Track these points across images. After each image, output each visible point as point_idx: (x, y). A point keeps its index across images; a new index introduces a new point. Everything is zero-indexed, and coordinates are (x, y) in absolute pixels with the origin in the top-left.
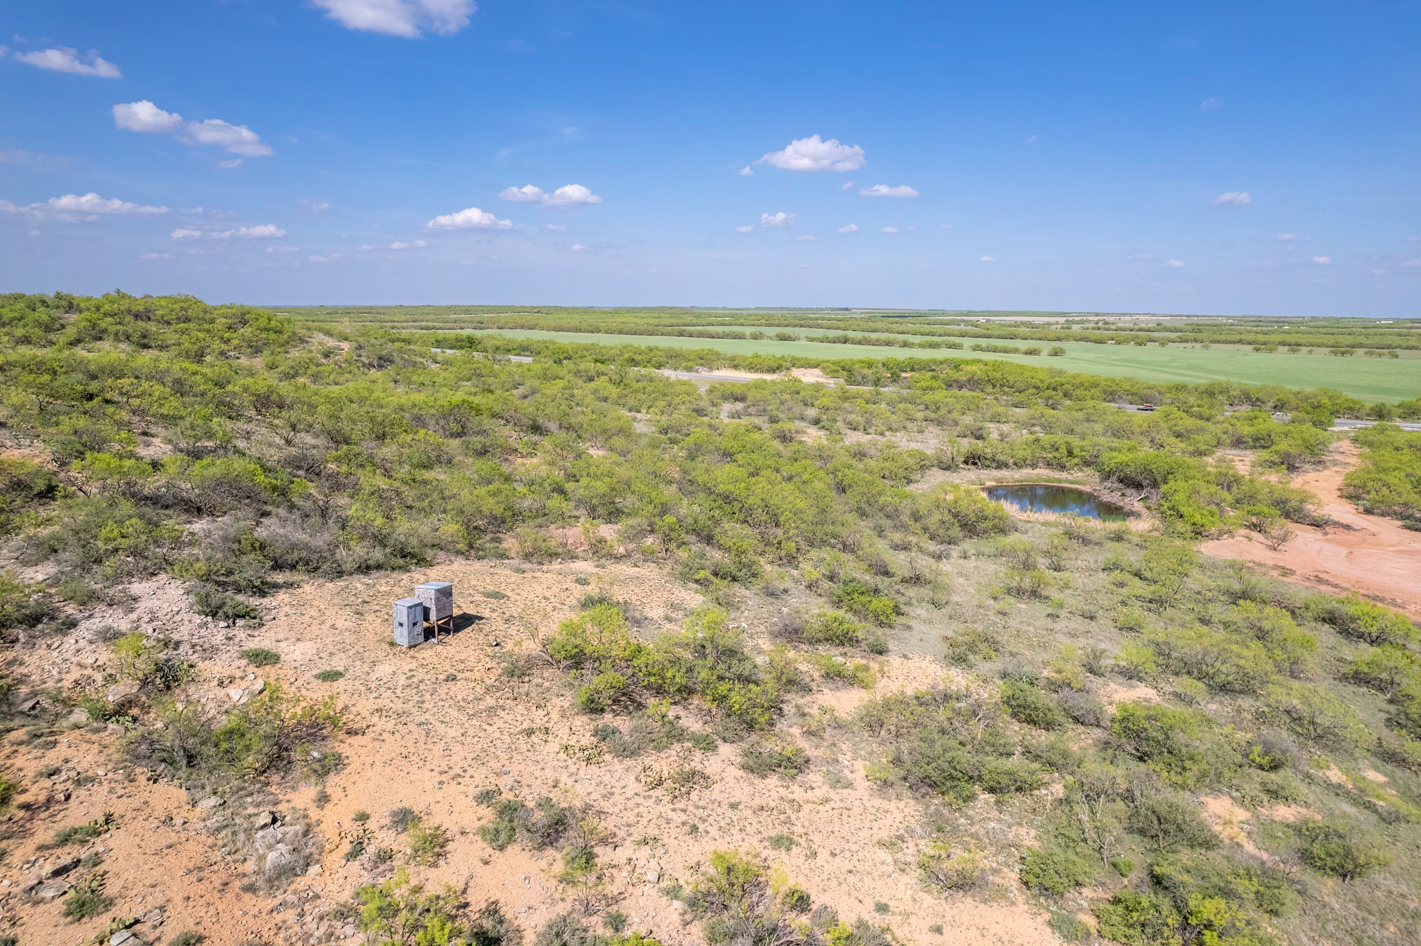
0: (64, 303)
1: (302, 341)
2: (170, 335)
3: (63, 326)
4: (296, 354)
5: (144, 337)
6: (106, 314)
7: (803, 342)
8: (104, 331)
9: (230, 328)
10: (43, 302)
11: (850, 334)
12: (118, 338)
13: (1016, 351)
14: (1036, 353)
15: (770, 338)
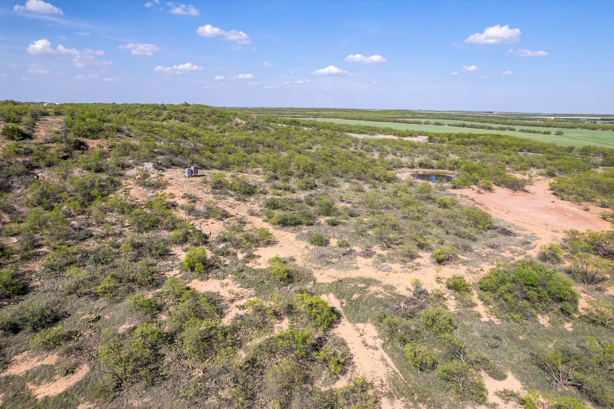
0: (163, 107)
1: (231, 120)
2: (190, 118)
3: (162, 115)
4: (228, 124)
5: (183, 118)
6: (174, 111)
7: (446, 126)
8: (172, 116)
9: (209, 116)
10: (158, 107)
11: (467, 123)
12: (176, 118)
13: (539, 132)
14: (548, 133)
15: (432, 124)
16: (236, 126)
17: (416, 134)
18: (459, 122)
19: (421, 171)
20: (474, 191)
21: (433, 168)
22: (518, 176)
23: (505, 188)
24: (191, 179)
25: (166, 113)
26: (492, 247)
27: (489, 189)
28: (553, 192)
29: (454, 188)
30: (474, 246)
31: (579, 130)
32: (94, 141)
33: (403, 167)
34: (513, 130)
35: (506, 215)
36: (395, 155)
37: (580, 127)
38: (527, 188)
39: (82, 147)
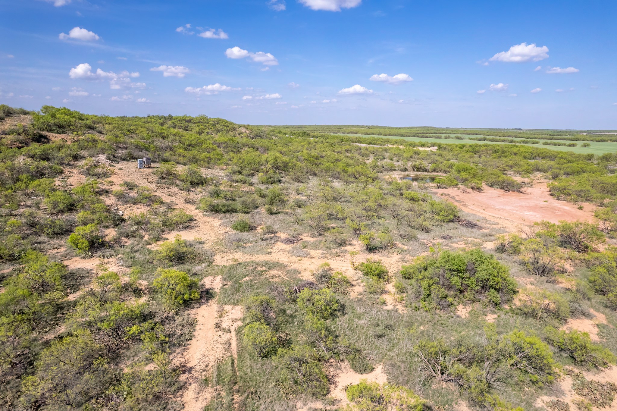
1: (235, 130)
2: (194, 127)
4: (231, 133)
5: (187, 127)
8: (176, 125)
9: (213, 125)
12: (180, 127)
13: (565, 145)
14: (574, 145)
15: (452, 138)
16: (239, 134)
17: (429, 145)
18: (482, 136)
19: (413, 174)
20: (460, 190)
21: (426, 171)
22: (518, 179)
23: (498, 189)
24: (142, 170)
25: (170, 122)
26: (444, 238)
27: (479, 189)
28: (550, 193)
29: (439, 187)
30: (422, 236)
31: (610, 143)
32: (58, 135)
33: (395, 170)
34: (537, 143)
35: (482, 211)
36: (391, 159)
37: (611, 140)
38: (523, 190)
39: (43, 140)
